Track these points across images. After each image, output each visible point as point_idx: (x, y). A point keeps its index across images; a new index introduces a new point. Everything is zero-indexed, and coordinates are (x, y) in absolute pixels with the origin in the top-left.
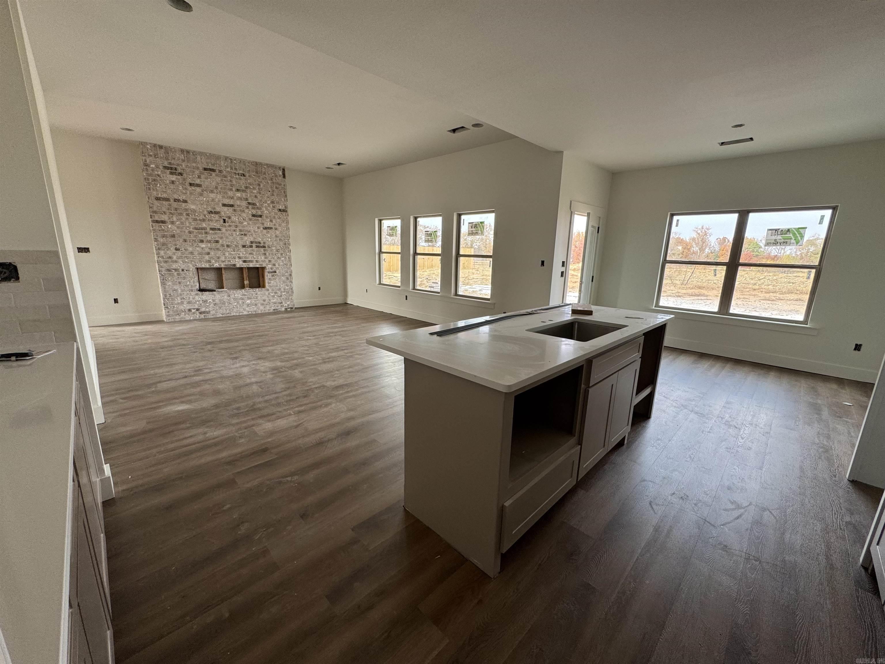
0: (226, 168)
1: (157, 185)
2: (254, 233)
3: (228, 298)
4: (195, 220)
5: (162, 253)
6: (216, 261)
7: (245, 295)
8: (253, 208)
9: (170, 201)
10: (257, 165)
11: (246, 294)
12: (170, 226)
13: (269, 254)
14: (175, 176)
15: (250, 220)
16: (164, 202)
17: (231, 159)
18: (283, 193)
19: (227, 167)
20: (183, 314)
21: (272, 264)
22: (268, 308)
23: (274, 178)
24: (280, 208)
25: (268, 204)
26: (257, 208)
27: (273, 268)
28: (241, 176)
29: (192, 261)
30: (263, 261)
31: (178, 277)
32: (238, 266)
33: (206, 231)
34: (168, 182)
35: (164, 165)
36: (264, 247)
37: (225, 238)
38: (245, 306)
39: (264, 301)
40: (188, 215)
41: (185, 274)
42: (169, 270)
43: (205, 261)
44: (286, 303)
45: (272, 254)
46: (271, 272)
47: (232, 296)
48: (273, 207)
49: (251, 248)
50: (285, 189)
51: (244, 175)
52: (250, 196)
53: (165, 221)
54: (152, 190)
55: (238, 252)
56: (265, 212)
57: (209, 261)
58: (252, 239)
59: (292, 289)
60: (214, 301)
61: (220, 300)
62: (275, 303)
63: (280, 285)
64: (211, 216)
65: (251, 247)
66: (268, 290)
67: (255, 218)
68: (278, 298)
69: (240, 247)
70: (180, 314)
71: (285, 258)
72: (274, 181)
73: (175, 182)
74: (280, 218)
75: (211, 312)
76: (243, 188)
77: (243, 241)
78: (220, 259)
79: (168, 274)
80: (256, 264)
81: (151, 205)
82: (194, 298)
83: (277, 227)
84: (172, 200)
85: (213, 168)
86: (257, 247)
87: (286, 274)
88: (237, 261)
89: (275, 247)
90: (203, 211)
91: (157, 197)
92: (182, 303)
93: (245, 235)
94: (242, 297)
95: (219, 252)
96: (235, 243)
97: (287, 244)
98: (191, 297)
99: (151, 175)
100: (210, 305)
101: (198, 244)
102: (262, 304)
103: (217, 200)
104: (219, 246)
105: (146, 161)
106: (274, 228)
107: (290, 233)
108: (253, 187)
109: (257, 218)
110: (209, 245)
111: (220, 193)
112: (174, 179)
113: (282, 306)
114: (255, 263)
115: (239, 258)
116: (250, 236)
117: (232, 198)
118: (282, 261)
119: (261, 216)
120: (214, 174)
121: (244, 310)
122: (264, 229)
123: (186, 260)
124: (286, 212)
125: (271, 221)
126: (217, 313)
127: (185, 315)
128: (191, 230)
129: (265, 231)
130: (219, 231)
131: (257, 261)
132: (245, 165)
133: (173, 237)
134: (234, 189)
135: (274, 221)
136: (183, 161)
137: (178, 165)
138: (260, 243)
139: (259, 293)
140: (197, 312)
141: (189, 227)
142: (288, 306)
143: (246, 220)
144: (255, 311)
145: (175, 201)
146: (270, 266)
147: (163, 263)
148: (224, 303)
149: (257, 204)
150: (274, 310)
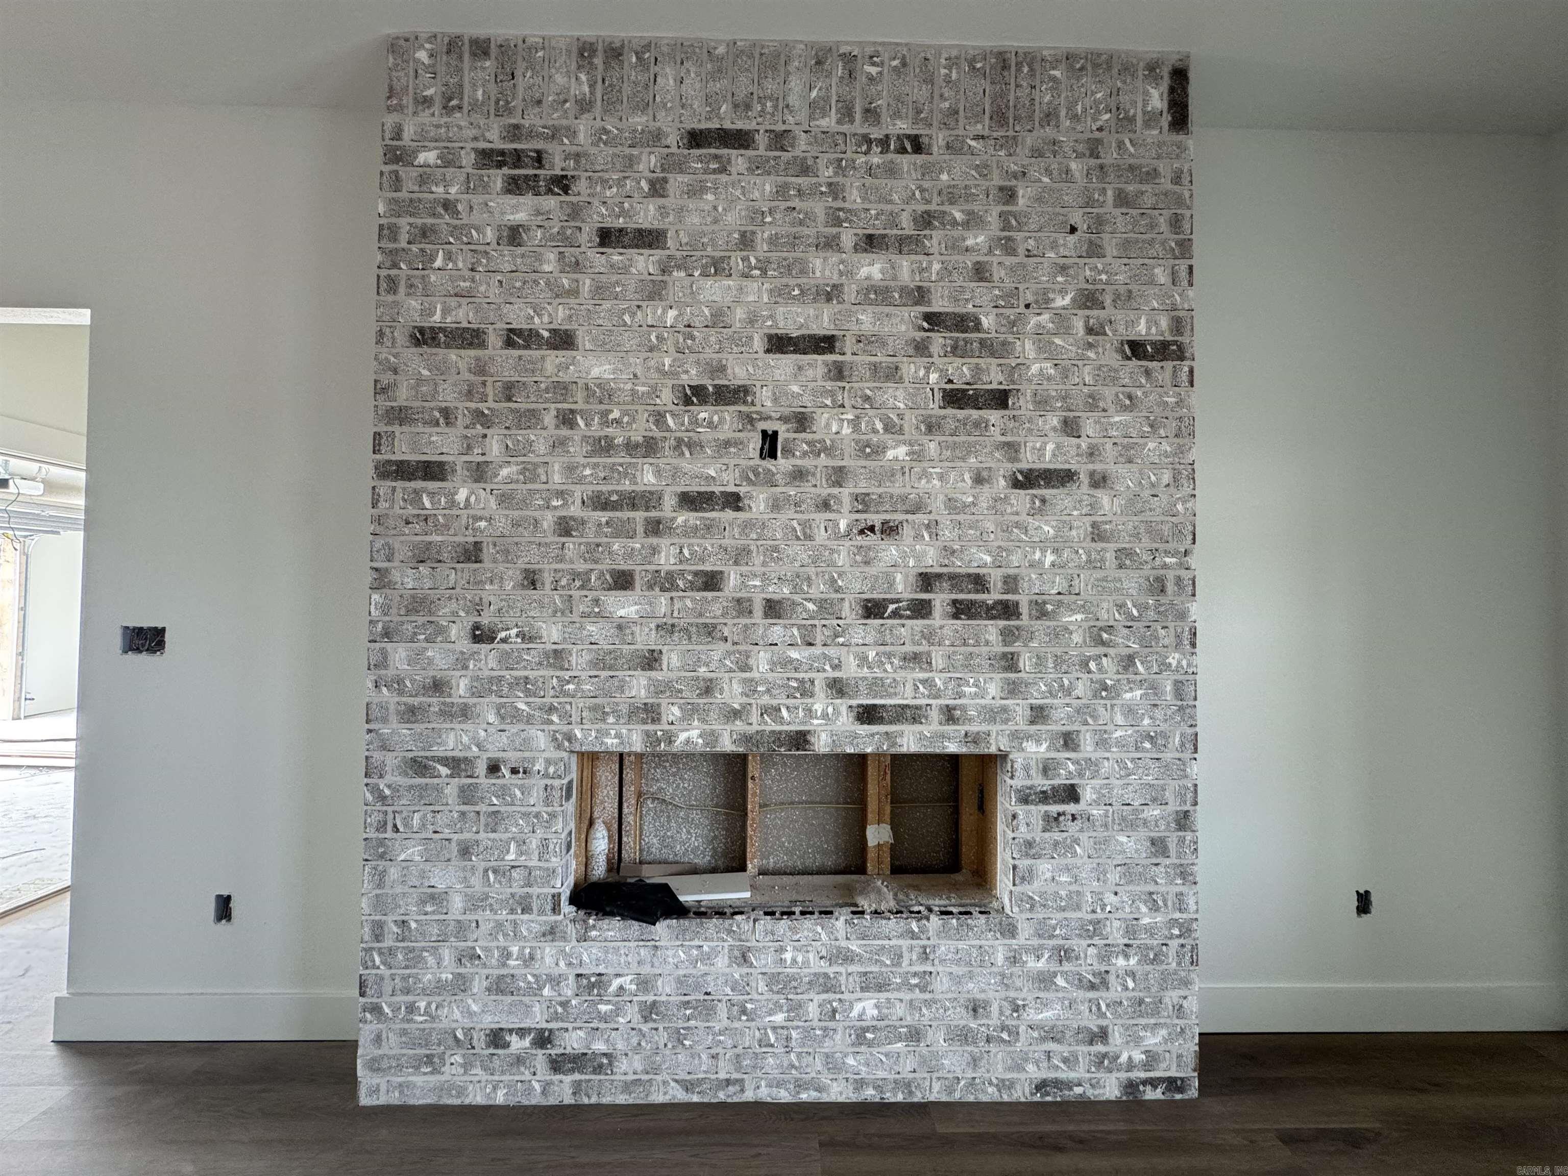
0: (811, 118)
1: (432, 259)
2: (945, 520)
3: (737, 973)
4: (603, 446)
5: (399, 655)
6: (691, 712)
7: (848, 958)
8: (956, 350)
9: (482, 345)
10: (1005, 67)
11: (854, 946)
12: (462, 495)
13: (1040, 661)
14: (528, 200)
15: (930, 429)
16: (452, 355)
17: (849, 59)
18: (1164, 227)
19: (817, 108)
20: (458, 1059)
21: (1053, 736)
22: (999, 1072)
23: (1110, 139)
24: (1142, 330)
25: (1060, 318)
26: (982, 342)
27: (1058, 764)
28: (902, 150)
29: (551, 709)
30: (993, 715)
31: (463, 814)
32: (822, 744)
33: (653, 514)
34: (490, 235)
35: (483, 145)
36: (1008, 610)
37: (758, 559)
38: (840, 1041)
39: (976, 1008)
40: (567, 419)
41: (503, 792)
42: (420, 767)
43: (624, 709)
44: (1135, 1040)
45: (1058, 660)
46: (1044, 797)
47: (764, 962)
48: (1090, 331)
49: (919, 623)
50: (1180, 201)
51: (917, 145)
52: (947, 271)
53: (441, 464)
54: (402, 289)
55: (832, 651)
56: (1035, 368)
57: (651, 713)
58: (931, 560)
59: (1186, 930)
60: (644, 983)
61: (680, 981)
62: (1052, 1034)
63: (1099, 897)
64: (695, 422)
65: (921, 609)
66: (1010, 931)
67: (961, 414)
68: (1081, 994)
69: (849, 612)
70: (442, 1057)
71: (1154, 688)
72: (1110, 157)
73: (527, 229)
74: (1131, 403)
75: (622, 1065)
76: (907, 226)
77: (872, 571)
78: (719, 698)
79: (411, 787)
80: (945, 736)
81: (387, 378)
82: (532, 957)
83: (1108, 464)
84: (494, 340)
85: (740, 125)
86: (960, 610)
87: (1155, 812)
88: (818, 707)
89: (1083, 609)
90: (655, 391)
91: (422, 330)
92: (461, 985)
93: (890, 530)
94: (823, 967)
95: (718, 650)
96: (819, 589)
97: (1170, 587)
98: (515, 950)
99: (411, 207)
100: (618, 1011)
101: (596, 601)
102: (963, 1036)
103: (740, 313)
104: (716, 608)
105: (398, 134)
106: (1084, 478)
107: (1199, 505)
108: (969, 213)
109: (975, 414)
110: (662, 602)
111: (764, 272)
112: (520, 217)
113: (1100, 1060)
114: (933, 725)
115: (838, 688)
116: (918, 537)
117: (831, 294)
118: (1129, 711)
119: (1000, 399)
120: (738, 160)
121: (833, 1065)
122: (1016, 484)
123: (522, 706)
124: (1180, 354)
125: (1070, 427)
126: (656, 1070)
127: (467, 1066)
128: (575, 510)
129: (1021, 499)
130: (729, 514)
131: (950, 715)
132: (929, 80)
133: (468, 560)
134: (848, 238)
135: (1089, 427)
136: (584, 106)
137: (555, 134)
138: (979, 582)
139: (944, 948)
140: (540, 1058)
141: (560, 494)
142: (1147, 1065)
143: (901, 431)
144: (908, 1085)
145: (509, 343)
146: (1036, 750)
147: (393, 718)
148: (706, 1008)
149: (985, 322)
150: (1041, 1086)
